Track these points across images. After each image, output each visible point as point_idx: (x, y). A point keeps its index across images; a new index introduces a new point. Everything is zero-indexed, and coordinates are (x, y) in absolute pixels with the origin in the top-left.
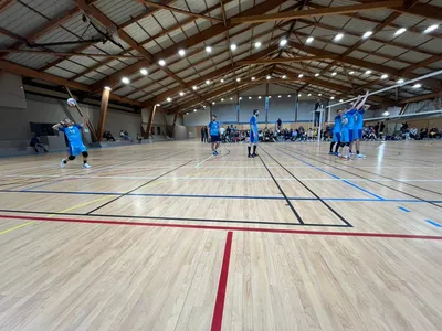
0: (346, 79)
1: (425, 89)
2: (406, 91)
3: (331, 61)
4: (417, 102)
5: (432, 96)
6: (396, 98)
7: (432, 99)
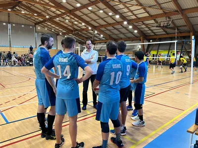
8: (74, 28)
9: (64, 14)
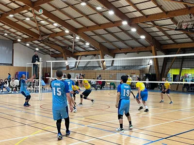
0: (35, 25)
1: (91, 47)
2: (79, 46)
3: (22, 4)
4: (86, 56)
5: (94, 53)
6: (73, 50)
7: (95, 55)
8: (41, 31)
9: (23, 7)
